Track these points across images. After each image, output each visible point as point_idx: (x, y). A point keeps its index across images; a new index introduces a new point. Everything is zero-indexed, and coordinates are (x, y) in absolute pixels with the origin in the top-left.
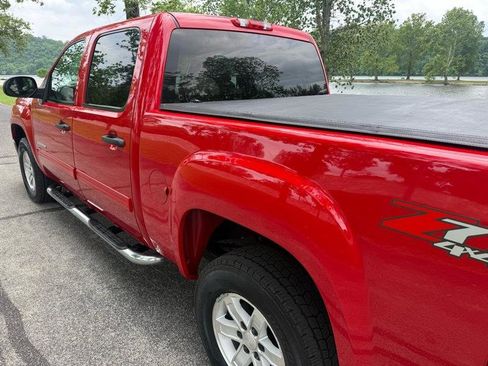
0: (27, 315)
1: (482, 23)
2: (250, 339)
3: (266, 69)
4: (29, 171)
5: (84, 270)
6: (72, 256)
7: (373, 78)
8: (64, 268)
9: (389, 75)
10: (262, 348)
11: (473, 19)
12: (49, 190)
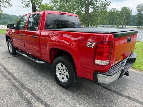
0: (15, 75)
1: (131, 11)
2: (63, 72)
3: (71, 23)
4: (10, 47)
5: (26, 67)
6: (23, 65)
7: (102, 26)
8: (22, 67)
9: (106, 25)
10: (65, 73)
11: (129, 10)
12: (16, 51)
